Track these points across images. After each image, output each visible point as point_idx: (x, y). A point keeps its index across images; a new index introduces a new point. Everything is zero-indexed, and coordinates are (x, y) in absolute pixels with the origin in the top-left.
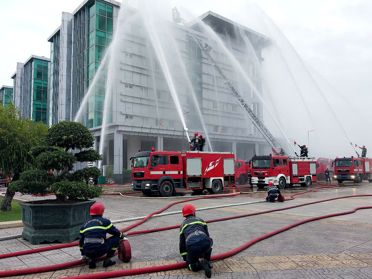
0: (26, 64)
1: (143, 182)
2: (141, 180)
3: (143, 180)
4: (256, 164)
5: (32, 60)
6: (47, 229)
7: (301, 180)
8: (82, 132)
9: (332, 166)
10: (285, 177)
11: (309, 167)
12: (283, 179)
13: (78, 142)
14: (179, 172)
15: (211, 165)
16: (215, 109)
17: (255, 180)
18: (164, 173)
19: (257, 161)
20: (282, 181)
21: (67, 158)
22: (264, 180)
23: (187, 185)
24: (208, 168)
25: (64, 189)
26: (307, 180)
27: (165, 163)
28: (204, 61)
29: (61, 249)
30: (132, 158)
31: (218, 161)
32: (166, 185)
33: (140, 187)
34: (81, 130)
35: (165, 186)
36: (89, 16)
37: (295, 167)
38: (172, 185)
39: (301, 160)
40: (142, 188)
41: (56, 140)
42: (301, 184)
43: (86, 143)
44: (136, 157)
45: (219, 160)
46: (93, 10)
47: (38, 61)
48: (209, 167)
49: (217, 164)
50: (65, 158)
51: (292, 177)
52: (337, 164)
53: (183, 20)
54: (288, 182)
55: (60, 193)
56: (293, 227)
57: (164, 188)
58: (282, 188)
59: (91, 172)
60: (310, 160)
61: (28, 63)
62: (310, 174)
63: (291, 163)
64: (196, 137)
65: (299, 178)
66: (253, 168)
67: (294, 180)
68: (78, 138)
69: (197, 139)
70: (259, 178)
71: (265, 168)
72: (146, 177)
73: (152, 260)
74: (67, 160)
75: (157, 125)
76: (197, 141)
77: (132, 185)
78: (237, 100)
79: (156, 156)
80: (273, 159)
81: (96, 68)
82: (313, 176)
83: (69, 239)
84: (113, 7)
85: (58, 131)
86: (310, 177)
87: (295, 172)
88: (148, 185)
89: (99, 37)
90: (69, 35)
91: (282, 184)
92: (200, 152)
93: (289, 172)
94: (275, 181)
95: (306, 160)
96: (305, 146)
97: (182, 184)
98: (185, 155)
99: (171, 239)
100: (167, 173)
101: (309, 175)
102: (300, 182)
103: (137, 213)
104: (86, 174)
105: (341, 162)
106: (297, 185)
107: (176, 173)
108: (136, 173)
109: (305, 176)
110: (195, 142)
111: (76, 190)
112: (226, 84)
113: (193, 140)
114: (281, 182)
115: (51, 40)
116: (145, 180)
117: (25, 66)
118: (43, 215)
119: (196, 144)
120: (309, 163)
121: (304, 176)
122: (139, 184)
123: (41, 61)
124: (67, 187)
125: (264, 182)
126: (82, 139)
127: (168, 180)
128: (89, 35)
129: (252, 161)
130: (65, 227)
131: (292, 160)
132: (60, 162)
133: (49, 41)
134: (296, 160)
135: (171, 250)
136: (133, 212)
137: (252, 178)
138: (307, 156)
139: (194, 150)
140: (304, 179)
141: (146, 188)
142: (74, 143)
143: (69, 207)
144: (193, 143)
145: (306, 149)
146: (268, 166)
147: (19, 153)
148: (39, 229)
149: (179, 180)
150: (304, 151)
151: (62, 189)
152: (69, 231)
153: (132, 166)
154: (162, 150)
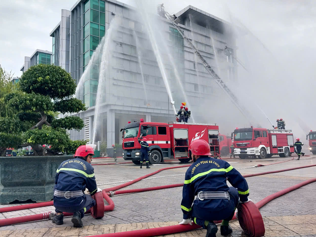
0: (32, 58)
1: (133, 151)
2: (131, 150)
3: (133, 149)
4: (238, 136)
5: (37, 54)
6: (18, 186)
7: (280, 150)
8: (61, 76)
9: (307, 139)
10: (265, 148)
11: (287, 139)
12: (264, 149)
13: (56, 85)
14: (167, 142)
15: (196, 135)
16: (196, 92)
17: (238, 151)
18: (153, 142)
19: (239, 134)
20: (263, 151)
21: (42, 102)
22: (246, 151)
23: (175, 154)
24: (194, 139)
25: (37, 138)
26: (286, 151)
27: (153, 133)
28: (186, 49)
29: (32, 210)
30: (123, 130)
31: (203, 132)
32: (155, 154)
33: (130, 156)
34: (60, 73)
35: (153, 155)
36: (84, 11)
37: (274, 139)
38: (160, 154)
39: (280, 132)
40: (132, 157)
41: (30, 83)
42: (280, 154)
43: (66, 87)
44: (126, 129)
45: (205, 130)
46: (88, 5)
47: (43, 54)
48: (195, 137)
49: (202, 135)
50: (39, 101)
51: (272, 148)
52: (311, 138)
53: (167, 13)
54: (269, 152)
55: (33, 142)
56: (303, 186)
57: (153, 157)
58: (263, 158)
59: (71, 121)
60: (288, 133)
61: (34, 56)
62: (288, 145)
63: (270, 135)
64: (181, 110)
65: (278, 149)
66: (235, 140)
67: (274, 151)
68: (57, 81)
69: (183, 111)
70: (241, 149)
71: (247, 140)
72: (136, 146)
73: (144, 221)
74: (42, 104)
75: (145, 104)
76: (183, 113)
77: (123, 154)
78: (217, 81)
79: (145, 127)
80: (254, 131)
81: (91, 56)
82: (290, 147)
83: (45, 198)
84: (105, 3)
85: (33, 73)
86: (288, 148)
87: (274, 143)
88: (138, 154)
89: (93, 28)
90: (68, 29)
91: (263, 154)
92: (186, 123)
93: (269, 143)
94: (257, 151)
95: (284, 132)
96: (281, 120)
97: (170, 153)
98: (172, 126)
99: (166, 198)
100: (156, 142)
101: (287, 147)
102: (279, 153)
103: (127, 176)
104: (65, 122)
105: (315, 135)
106: (276, 156)
107: (164, 142)
108: (126, 143)
109: (284, 147)
110: (181, 114)
111: (52, 138)
112: (206, 67)
113: (180, 113)
114: (262, 153)
115: (52, 35)
116: (135, 149)
117: (31, 59)
118: (14, 170)
119: (182, 116)
120: (287, 135)
121: (282, 147)
122: (129, 154)
123: (45, 55)
124: (41, 135)
125: (246, 152)
126: (61, 83)
127: (157, 149)
128: (84, 27)
129: (234, 134)
130: (40, 184)
131: (272, 132)
132: (33, 105)
133: (51, 36)
134: (275, 132)
135: (168, 209)
136: (123, 176)
137: (234, 149)
138: (284, 129)
139: (180, 122)
140: (283, 149)
141: (136, 157)
142: (52, 87)
143: (45, 160)
144: (179, 116)
145: (283, 123)
146: (250, 137)
147: (4, 114)
148: (9, 186)
149: (167, 149)
150: (281, 124)
151: (35, 137)
152: (44, 188)
153: (122, 137)
154: (150, 121)
